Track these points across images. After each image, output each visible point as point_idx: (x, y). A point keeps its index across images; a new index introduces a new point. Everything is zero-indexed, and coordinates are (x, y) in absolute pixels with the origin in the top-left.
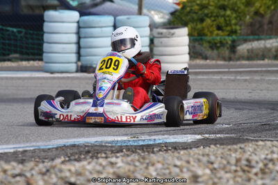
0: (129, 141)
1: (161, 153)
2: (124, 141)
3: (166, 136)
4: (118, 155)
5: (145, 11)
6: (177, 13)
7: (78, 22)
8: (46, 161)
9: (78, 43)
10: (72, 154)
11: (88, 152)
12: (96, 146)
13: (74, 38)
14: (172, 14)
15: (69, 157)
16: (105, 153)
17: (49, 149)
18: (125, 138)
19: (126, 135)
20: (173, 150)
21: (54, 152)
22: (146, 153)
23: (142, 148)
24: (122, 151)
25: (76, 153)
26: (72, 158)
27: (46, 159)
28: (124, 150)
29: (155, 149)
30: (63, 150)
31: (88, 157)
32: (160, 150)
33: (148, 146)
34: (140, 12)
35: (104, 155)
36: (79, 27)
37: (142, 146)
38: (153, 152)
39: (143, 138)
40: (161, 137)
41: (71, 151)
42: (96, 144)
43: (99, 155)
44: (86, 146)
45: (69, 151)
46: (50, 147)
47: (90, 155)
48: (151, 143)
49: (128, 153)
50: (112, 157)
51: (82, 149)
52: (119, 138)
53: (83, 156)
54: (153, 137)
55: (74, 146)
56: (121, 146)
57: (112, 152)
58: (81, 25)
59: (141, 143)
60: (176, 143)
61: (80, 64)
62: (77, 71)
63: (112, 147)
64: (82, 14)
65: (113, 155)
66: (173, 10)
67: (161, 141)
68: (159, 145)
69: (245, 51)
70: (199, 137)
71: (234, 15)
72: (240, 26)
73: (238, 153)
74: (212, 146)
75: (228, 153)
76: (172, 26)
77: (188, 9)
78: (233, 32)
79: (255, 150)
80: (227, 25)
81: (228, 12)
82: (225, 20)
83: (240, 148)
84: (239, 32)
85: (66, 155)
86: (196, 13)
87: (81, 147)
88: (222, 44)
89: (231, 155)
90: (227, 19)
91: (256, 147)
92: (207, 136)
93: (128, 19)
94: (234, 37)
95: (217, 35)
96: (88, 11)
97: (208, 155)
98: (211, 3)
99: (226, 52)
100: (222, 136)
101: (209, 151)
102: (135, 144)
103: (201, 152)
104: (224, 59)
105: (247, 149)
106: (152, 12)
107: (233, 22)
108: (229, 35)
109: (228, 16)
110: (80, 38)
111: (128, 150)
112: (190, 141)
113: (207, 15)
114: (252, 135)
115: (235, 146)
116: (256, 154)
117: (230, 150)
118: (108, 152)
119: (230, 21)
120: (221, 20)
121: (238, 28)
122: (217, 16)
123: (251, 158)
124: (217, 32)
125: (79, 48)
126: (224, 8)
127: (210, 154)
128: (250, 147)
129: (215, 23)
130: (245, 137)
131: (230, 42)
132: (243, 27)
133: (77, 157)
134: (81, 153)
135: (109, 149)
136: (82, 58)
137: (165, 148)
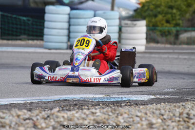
0: (104, 98)
1: (126, 107)
2: (101, 98)
3: (130, 96)
4: (97, 107)
5: (116, 8)
6: (139, 11)
7: (69, 14)
8: (47, 110)
9: (69, 29)
10: (64, 106)
11: (76, 105)
12: (81, 100)
13: (66, 25)
14: (135, 11)
15: (62, 108)
16: (88, 106)
17: (49, 102)
18: (101, 96)
19: (102, 94)
20: (135, 105)
21: (52, 104)
22: (116, 107)
24: (99, 105)
25: (68, 106)
26: (64, 108)
27: (46, 108)
28: (101, 104)
29: (122, 104)
30: (58, 103)
31: (76, 108)
32: (126, 105)
33: (117, 102)
34: (112, 9)
35: (86, 107)
36: (70, 18)
37: (113, 102)
38: (121, 107)
39: (114, 97)
40: (126, 96)
41: (64, 104)
42: (81, 99)
43: (83, 107)
44: (76, 101)
45: (62, 104)
46: (49, 100)
47: (77, 107)
48: (120, 100)
49: (104, 106)
50: (92, 108)
51: (71, 103)
52: (97, 96)
53: (72, 108)
54: (121, 96)
55: (66, 100)
56: (98, 102)
57: (92, 105)
58: (71, 16)
59: (113, 100)
60: (137, 100)
61: (69, 43)
62: (67, 49)
63: (92, 102)
64: (72, 9)
66: (135, 8)
67: (126, 99)
69: (186, 38)
70: (153, 97)
71: (178, 13)
72: (182, 20)
73: (181, 109)
74: (162, 103)
75: (174, 108)
76: (134, 19)
77: (146, 8)
78: (177, 25)
79: (192, 107)
80: (173, 20)
81: (174, 11)
82: (172, 16)
83: (182, 105)
84: (181, 25)
85: (60, 106)
86: (152, 10)
87: (71, 101)
88: (169, 33)
89: (175, 110)
90: (174, 15)
91: (193, 105)
92: (158, 96)
93: (104, 13)
94: (178, 28)
95: (166, 26)
96: (76, 7)
97: (160, 109)
98: (163, 4)
99: (172, 38)
100: (169, 97)
101: (161, 107)
102: (108, 100)
103: (155, 108)
104: (170, 43)
105: (187, 106)
106: (121, 9)
107: (178, 17)
108: (174, 27)
109: (174, 14)
110: (70, 25)
111: (103, 104)
112: (146, 99)
113: (159, 13)
114: (190, 97)
115: (178, 104)
116: (193, 110)
117: (175, 106)
118: (89, 105)
119: (175, 17)
120: (169, 16)
121: (180, 22)
122: (167, 13)
123: (190, 112)
124: (165, 24)
125: (69, 32)
126: (171, 7)
127: (161, 108)
128: (189, 105)
129: (165, 18)
130: (185, 98)
131: (175, 32)
132: (184, 22)
133: (68, 108)
134: (70, 105)
135: (90, 103)
136: (71, 40)
137: (129, 104)
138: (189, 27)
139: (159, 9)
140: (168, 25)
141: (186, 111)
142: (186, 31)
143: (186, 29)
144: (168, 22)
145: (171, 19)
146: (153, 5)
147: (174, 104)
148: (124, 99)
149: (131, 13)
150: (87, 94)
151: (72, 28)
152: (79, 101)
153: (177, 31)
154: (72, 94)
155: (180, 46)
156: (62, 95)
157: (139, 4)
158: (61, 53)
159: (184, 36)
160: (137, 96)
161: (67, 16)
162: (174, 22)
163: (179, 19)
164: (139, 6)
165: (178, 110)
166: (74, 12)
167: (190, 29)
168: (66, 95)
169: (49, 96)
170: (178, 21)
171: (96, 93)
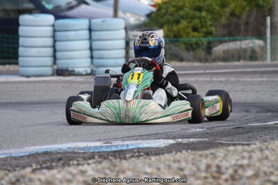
0: (102, 147)
1: (133, 159)
2: (97, 147)
3: (139, 141)
4: (90, 161)
5: (120, 14)
6: (153, 15)
7: (53, 26)
8: (18, 169)
9: (54, 46)
10: (44, 162)
11: (60, 159)
12: (68, 152)
13: (49, 41)
14: (149, 16)
15: (41, 165)
16: (77, 160)
17: (21, 157)
18: (98, 144)
19: (100, 140)
20: (145, 156)
21: (26, 160)
22: (118, 160)
23: (114, 154)
24: (94, 158)
25: (48, 161)
26: (44, 165)
27: (17, 167)
28: (96, 157)
29: (127, 156)
30: (35, 157)
31: (60, 165)
32: (132, 156)
33: (121, 151)
34: (116, 15)
35: (75, 162)
36: (55, 31)
37: (115, 152)
38: (125, 158)
40: (133, 142)
41: (43, 159)
42: (68, 150)
43: (71, 162)
44: (58, 153)
45: (41, 159)
47: (62, 162)
48: (124, 148)
49: (100, 160)
50: (83, 165)
51: (54, 156)
52: (92, 144)
53: (54, 164)
54: (126, 143)
55: (46, 153)
56: (93, 153)
57: (84, 159)
58: (57, 29)
59: (114, 149)
60: (148, 148)
61: (55, 67)
62: (53, 75)
63: (84, 153)
64: (57, 17)
65: (85, 162)
66: (148, 12)
67: (133, 147)
68: (132, 151)
69: (221, 52)
70: (172, 142)
71: (209, 17)
72: (216, 27)
73: (209, 159)
74: (184, 152)
75: (199, 159)
77: (164, 11)
78: (209, 33)
79: (226, 155)
80: (202, 27)
81: (204, 14)
82: (201, 22)
83: (212, 154)
84: (215, 33)
85: (38, 163)
86: (172, 15)
87: (53, 154)
88: (198, 45)
89: (201, 161)
90: (203, 20)
91: (227, 152)
92: (180, 140)
93: (103, 21)
94: (210, 38)
95: (193, 36)
96: (63, 14)
97: (179, 161)
98: (187, 5)
99: (202, 53)
100: (194, 140)
102: (108, 150)
103: (172, 159)
104: (200, 60)
105: (217, 154)
106: (128, 14)
107: (209, 23)
108: (204, 37)
109: (204, 18)
110: (55, 41)
111: (100, 156)
112: (162, 146)
113: (182, 17)
114: (225, 138)
115: (206, 152)
117: (201, 156)
118: (79, 159)
119: (205, 22)
120: (197, 21)
121: (213, 29)
122: (193, 18)
123: (221, 164)
124: (192, 33)
125: (55, 51)
126: (199, 9)
127: (181, 159)
128: (221, 152)
129: (190, 24)
130: (218, 141)
131: (205, 43)
132: (218, 29)
133: (48, 164)
134: (52, 161)
135: (81, 155)
136: (58, 61)
137: (137, 154)
138: (224, 36)
139: (181, 13)
140: (196, 34)
142: (221, 42)
143: (221, 39)
144: (195, 29)
145: (199, 25)
146: (173, 6)
147: (200, 152)
148: (130, 147)
149: (143, 19)
150: (78, 142)
151: (59, 45)
152: (65, 152)
153: (209, 43)
154: (56, 142)
155: (214, 64)
156: (41, 144)
157: (154, 6)
158: (44, 81)
159: (219, 49)
160: (148, 141)
161: (50, 29)
162: (204, 30)
163: (211, 25)
164: (154, 9)
165: (204, 161)
166: (61, 22)
167: (227, 38)
168: (47, 144)
169: (23, 147)
170: (210, 29)
171: (91, 139)
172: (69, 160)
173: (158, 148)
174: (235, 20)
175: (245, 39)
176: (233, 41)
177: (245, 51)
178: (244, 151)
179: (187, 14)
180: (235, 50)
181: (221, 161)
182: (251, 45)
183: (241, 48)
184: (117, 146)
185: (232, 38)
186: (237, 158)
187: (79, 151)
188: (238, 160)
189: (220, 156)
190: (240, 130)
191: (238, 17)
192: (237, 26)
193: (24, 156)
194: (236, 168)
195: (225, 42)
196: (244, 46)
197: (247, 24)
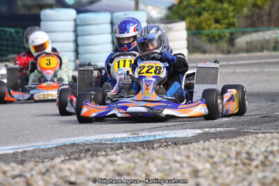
0: (129, 138)
1: (161, 148)
2: (124, 138)
3: (166, 132)
4: (118, 152)
5: (141, 6)
6: (175, 8)
7: (75, 20)
8: (46, 160)
9: (76, 41)
10: (72, 153)
11: (88, 150)
12: (96, 144)
13: (71, 36)
14: (170, 9)
15: (69, 156)
16: (105, 151)
17: (49, 149)
18: (125, 135)
19: (126, 132)
20: (173, 145)
21: (54, 152)
22: (147, 150)
23: (142, 144)
24: (122, 148)
25: (76, 152)
26: (72, 157)
28: (124, 147)
29: (155, 145)
30: (63, 149)
31: (88, 155)
32: (160, 146)
33: (148, 142)
34: (137, 8)
35: (104, 153)
36: (76, 26)
37: (142, 142)
38: (153, 148)
39: (143, 135)
40: (160, 133)
41: (71, 150)
42: (96, 142)
43: (99, 153)
44: (86, 144)
45: (69, 150)
46: (50, 146)
47: (90, 153)
48: (151, 139)
49: (128, 150)
50: (112, 155)
51: (81, 148)
52: (119, 136)
53: (83, 155)
54: (153, 133)
55: (73, 145)
56: (121, 143)
57: (112, 149)
58: (78, 23)
59: (141, 140)
60: (176, 138)
61: (78, 62)
62: (75, 70)
63: (112, 144)
64: (79, 12)
65: (113, 152)
66: (170, 5)
67: (161, 137)
68: (159, 141)
69: (244, 43)
70: (199, 131)
71: (231, 8)
72: (238, 18)
73: (238, 146)
74: (212, 140)
75: (228, 146)
76: (169, 21)
78: (231, 25)
79: (255, 142)
80: (224, 18)
81: (226, 5)
82: (223, 14)
83: (240, 141)
84: (237, 24)
85: (66, 154)
86: (193, 7)
87: (81, 145)
88: (221, 37)
89: (231, 148)
90: (225, 12)
91: (256, 139)
92: (207, 130)
93: (125, 15)
94: (232, 30)
95: (215, 28)
96: (84, 8)
97: (208, 149)
99: (224, 45)
100: (222, 129)
101: (209, 145)
102: (136, 141)
103: (201, 147)
104: (223, 52)
105: (247, 141)
106: (150, 8)
107: (231, 14)
108: (227, 28)
109: (226, 9)
110: (77, 36)
111: (128, 147)
112: (190, 136)
113: (204, 9)
114: (252, 127)
115: (235, 140)
116: (256, 147)
117: (230, 143)
118: (107, 150)
119: (227, 14)
120: (219, 13)
121: (236, 20)
122: (214, 10)
123: (251, 151)
124: (214, 25)
125: (77, 46)
127: (210, 147)
128: (250, 140)
129: (212, 16)
130: (245, 130)
131: (228, 35)
132: (241, 20)
133: (77, 155)
134: (80, 152)
135: (109, 146)
136: (80, 56)
137: (165, 144)
138: (248, 27)
139: (203, 5)
140: (218, 25)
141: (246, 149)
142: (244, 33)
143: (243, 30)
144: (217, 21)
145: (221, 17)
147: (229, 140)
148: (158, 138)
149: (165, 12)
150: (105, 133)
151: (80, 40)
152: (92, 144)
153: (232, 34)
154: (83, 135)
155: (237, 55)
156: (68, 137)
159: (242, 41)
160: (175, 131)
161: (72, 23)
162: (226, 21)
163: (233, 17)
164: (175, 2)
165: (234, 148)
166: (82, 16)
167: (250, 29)
168: (74, 136)
169: (49, 140)
170: (231, 20)
171: (117, 130)
172: (97, 151)
173: (185, 138)
174: (257, 11)
175: (268, 30)
176: (256, 31)
177: (268, 41)
178: (273, 138)
179: (209, 6)
180: (258, 41)
181: (250, 148)
182: (274, 36)
183: (264, 39)
184: (144, 137)
185: (254, 29)
186: (266, 144)
187: (107, 142)
188: (267, 147)
189: (249, 143)
190: (268, 119)
191: (260, 8)
192: (260, 17)
193: (52, 148)
194: (266, 154)
195: (248, 33)
196: (267, 37)
197: (270, 14)
